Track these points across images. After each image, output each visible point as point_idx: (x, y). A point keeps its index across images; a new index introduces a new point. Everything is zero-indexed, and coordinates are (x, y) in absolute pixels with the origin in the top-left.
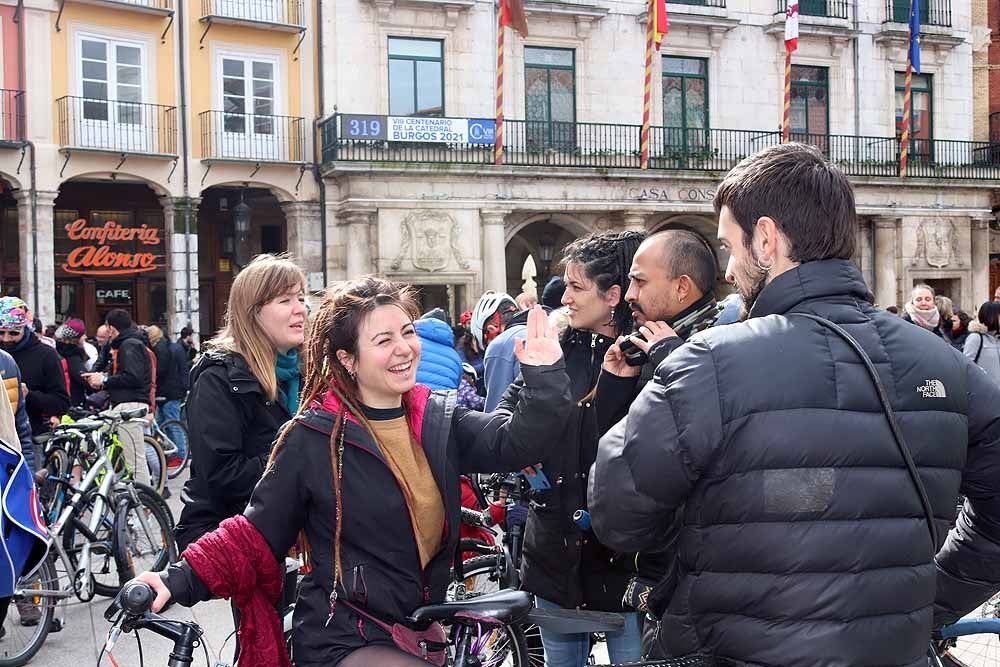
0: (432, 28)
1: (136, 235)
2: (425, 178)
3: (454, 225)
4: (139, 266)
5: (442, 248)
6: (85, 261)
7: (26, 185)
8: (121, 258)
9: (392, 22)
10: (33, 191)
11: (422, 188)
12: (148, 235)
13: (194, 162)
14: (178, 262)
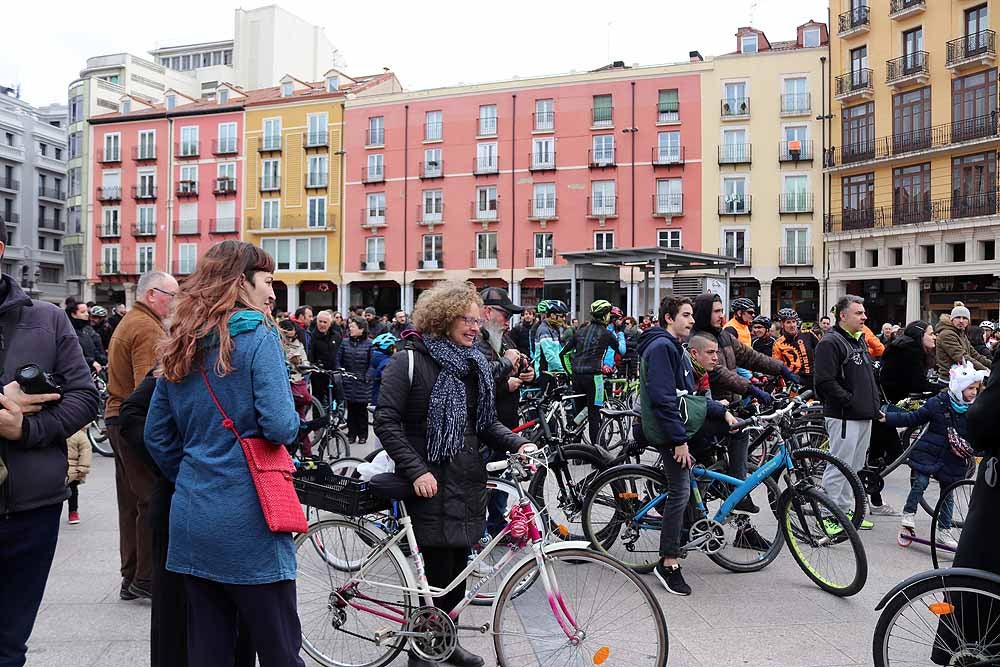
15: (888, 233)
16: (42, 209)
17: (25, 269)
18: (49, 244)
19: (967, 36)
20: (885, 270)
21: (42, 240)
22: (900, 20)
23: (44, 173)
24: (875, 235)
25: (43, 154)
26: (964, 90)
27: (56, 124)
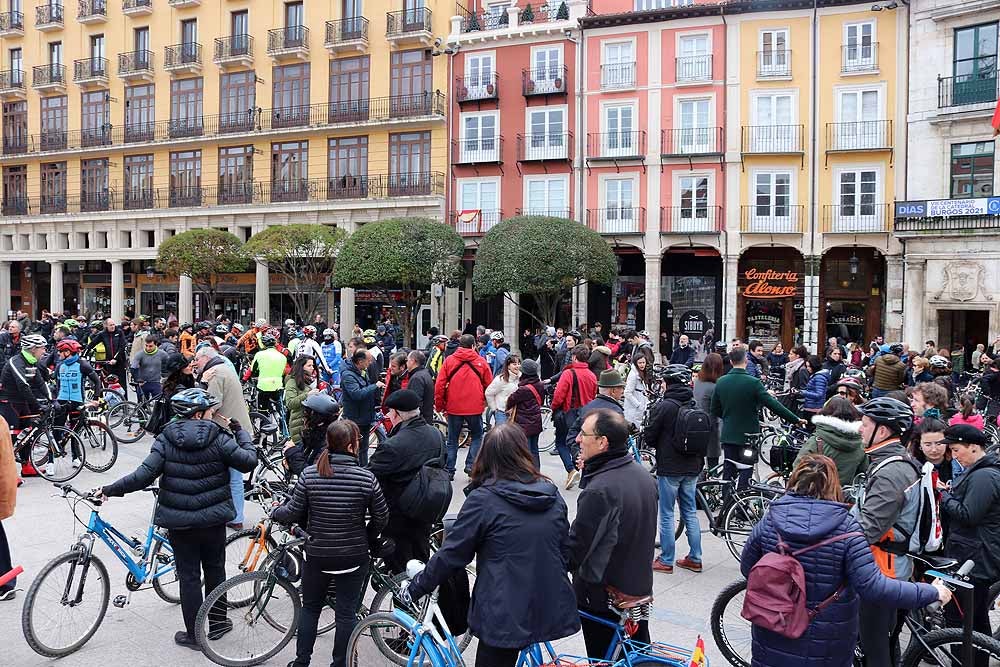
0: (985, 134)
1: (784, 277)
2: (960, 239)
3: (982, 270)
4: (785, 294)
5: (970, 286)
6: (755, 291)
7: (722, 252)
8: (776, 290)
9: (954, 134)
10: (727, 256)
11: (959, 246)
12: (792, 277)
13: (818, 235)
14: (807, 291)
15: (33, 221)
19: (93, 58)
20: (34, 254)
22: (48, 32)
24: (24, 222)
26: (89, 104)
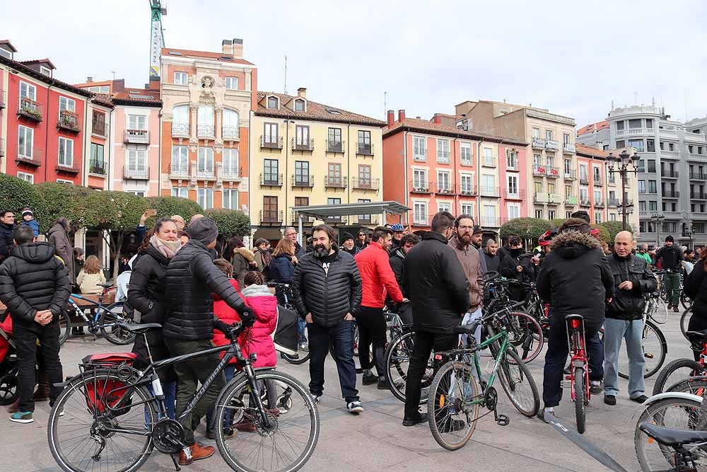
16: (692, 186)
17: (684, 224)
18: (698, 208)
21: (693, 206)
23: (692, 164)
25: (691, 152)
27: (697, 131)
